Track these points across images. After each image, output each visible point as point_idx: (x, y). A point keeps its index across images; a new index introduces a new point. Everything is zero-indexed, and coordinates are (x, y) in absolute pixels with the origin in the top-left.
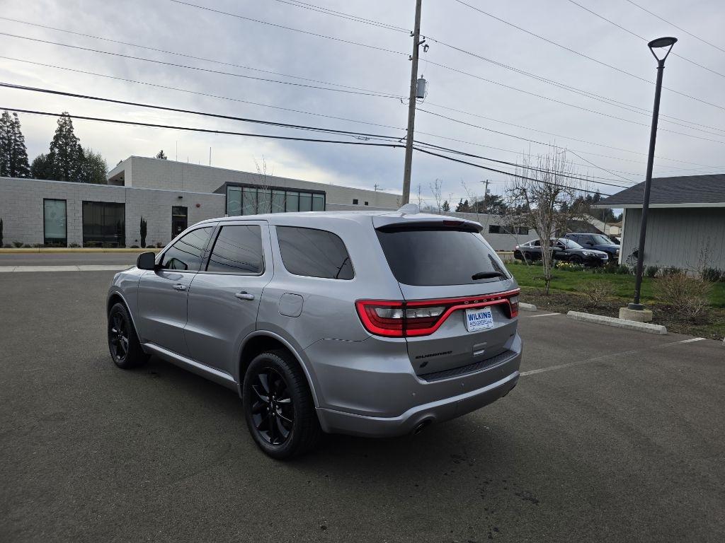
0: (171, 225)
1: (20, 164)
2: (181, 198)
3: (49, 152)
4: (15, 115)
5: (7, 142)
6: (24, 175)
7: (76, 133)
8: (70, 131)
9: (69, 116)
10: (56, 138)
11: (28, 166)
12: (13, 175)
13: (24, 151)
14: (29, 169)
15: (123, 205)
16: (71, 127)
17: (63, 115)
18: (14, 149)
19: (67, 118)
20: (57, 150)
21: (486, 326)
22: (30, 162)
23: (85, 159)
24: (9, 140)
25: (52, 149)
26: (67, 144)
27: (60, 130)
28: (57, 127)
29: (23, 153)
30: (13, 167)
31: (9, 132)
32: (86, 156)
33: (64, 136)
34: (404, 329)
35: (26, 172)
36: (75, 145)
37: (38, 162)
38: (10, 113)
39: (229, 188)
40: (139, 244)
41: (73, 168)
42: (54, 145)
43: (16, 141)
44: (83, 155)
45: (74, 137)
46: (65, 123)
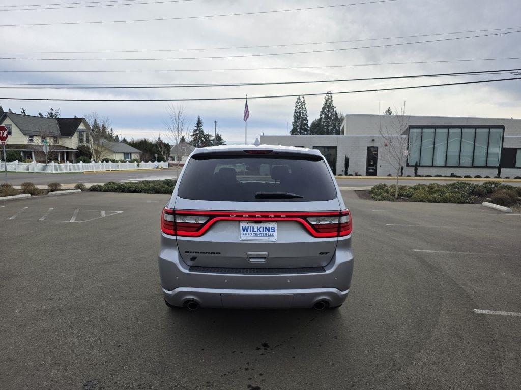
0: (366, 160)
1: (304, 126)
2: (373, 140)
3: (319, 117)
4: (304, 98)
5: (298, 114)
6: (306, 133)
7: (334, 103)
8: (331, 103)
9: (331, 94)
10: (324, 108)
11: (308, 127)
12: (301, 133)
13: (307, 118)
14: (308, 129)
15: (336, 147)
16: (332, 100)
17: (328, 93)
18: (302, 118)
19: (330, 95)
20: (323, 116)
21: (266, 238)
22: (309, 125)
23: (339, 119)
24: (300, 113)
25: (321, 115)
26: (329, 111)
27: (326, 103)
28: (324, 101)
29: (306, 120)
30: (301, 129)
31: (300, 108)
32: (339, 117)
33: (328, 106)
34: (175, 229)
35: (307, 130)
36: (333, 111)
37: (314, 125)
38: (301, 97)
39: (411, 130)
40: (344, 173)
41: (331, 126)
42: (322, 112)
43: (303, 113)
44: (337, 117)
45: (333, 106)
46: (329, 98)
